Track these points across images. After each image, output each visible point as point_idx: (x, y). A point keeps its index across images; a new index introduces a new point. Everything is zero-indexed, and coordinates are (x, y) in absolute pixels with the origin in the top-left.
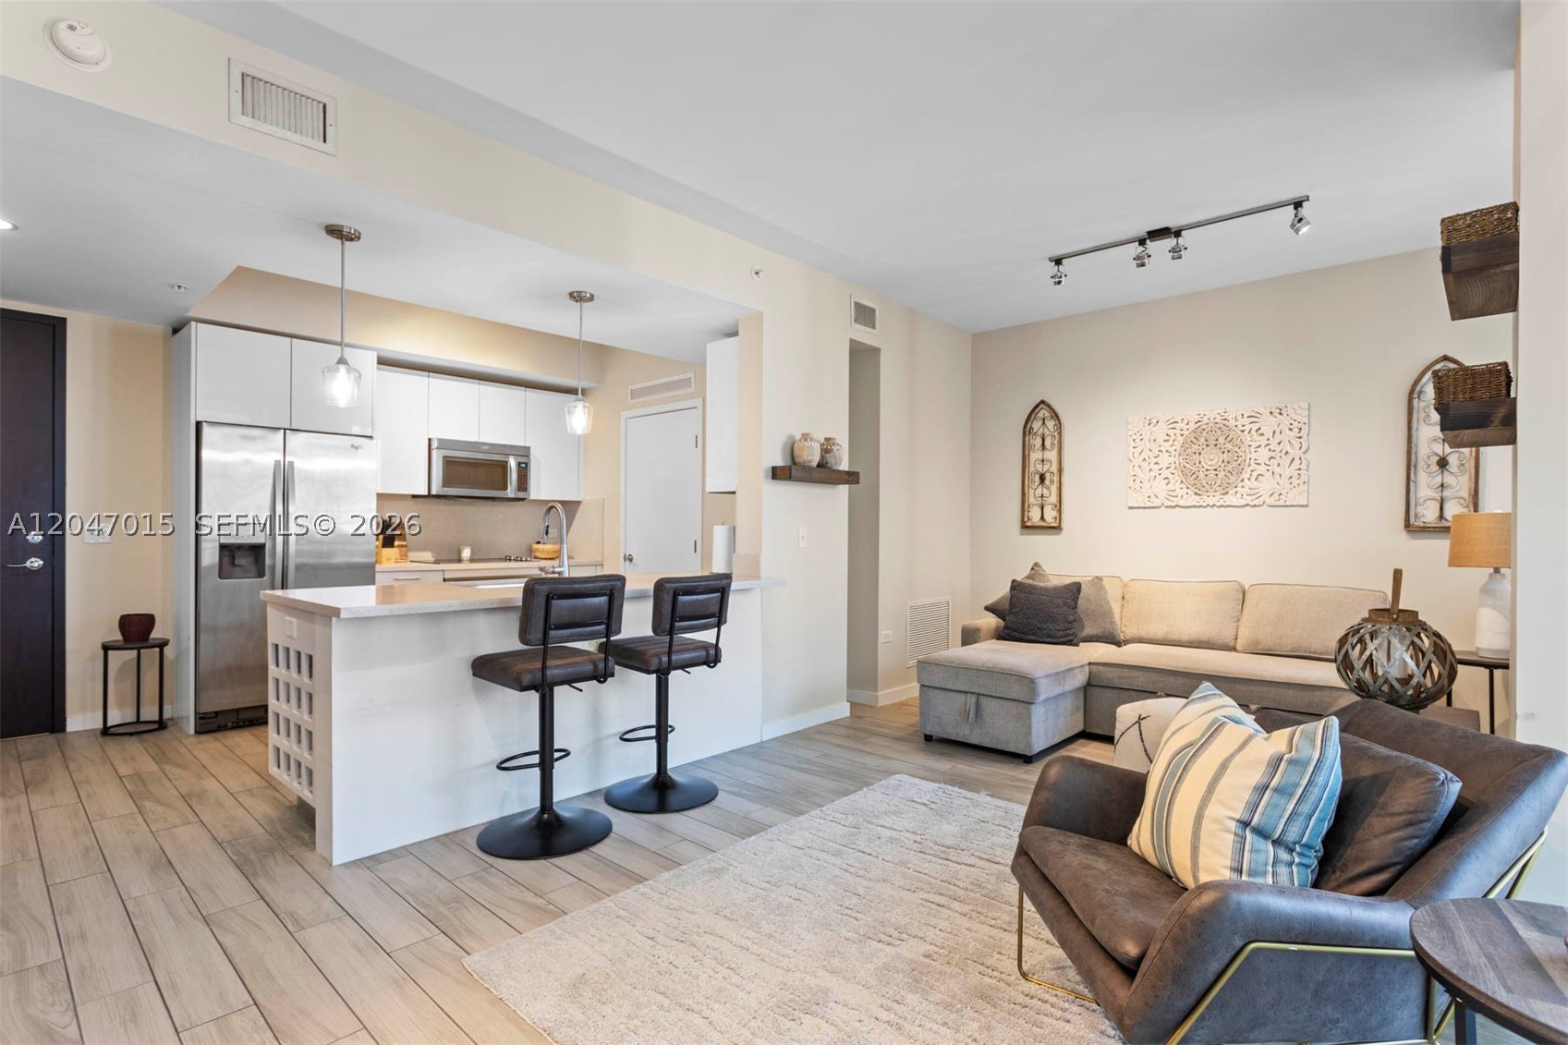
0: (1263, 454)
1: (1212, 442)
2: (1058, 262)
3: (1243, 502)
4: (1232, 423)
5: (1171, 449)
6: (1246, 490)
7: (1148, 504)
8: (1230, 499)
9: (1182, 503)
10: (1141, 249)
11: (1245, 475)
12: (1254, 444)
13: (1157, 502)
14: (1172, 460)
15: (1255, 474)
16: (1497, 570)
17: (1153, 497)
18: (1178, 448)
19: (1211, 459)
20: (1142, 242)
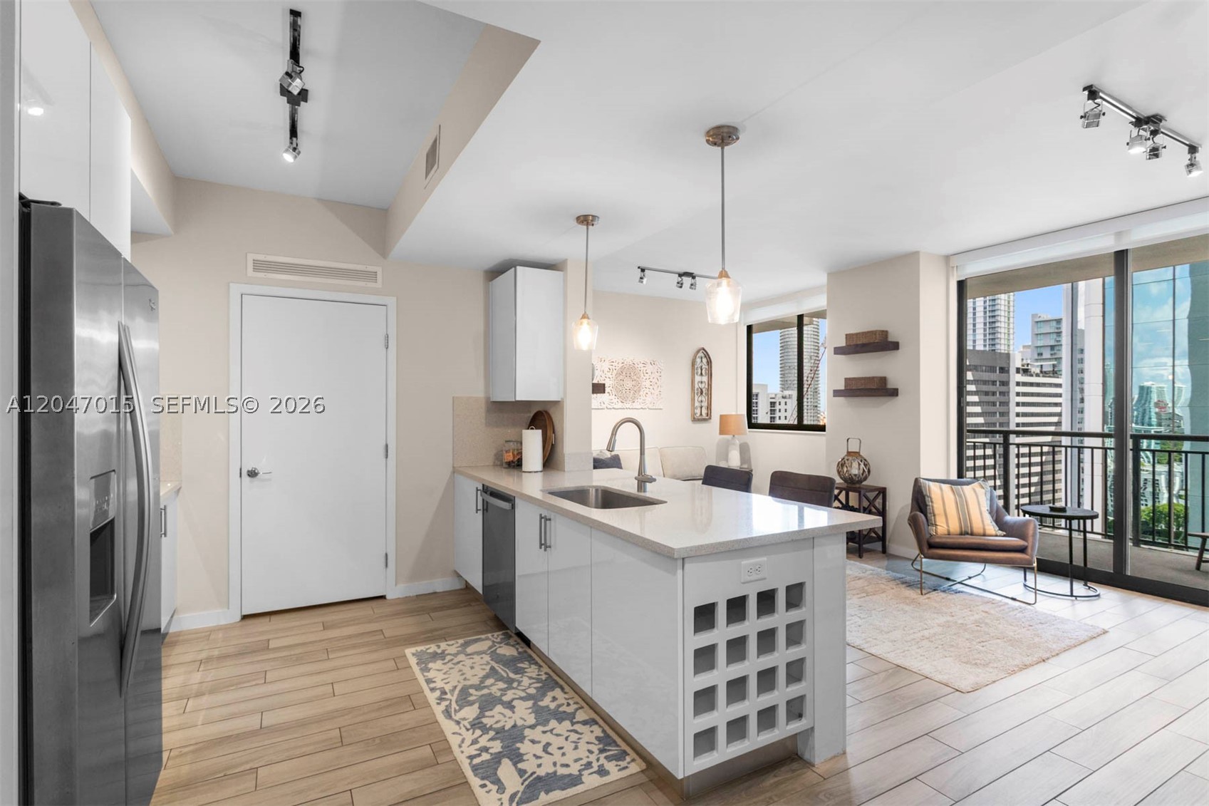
0: (647, 383)
1: (628, 375)
2: (643, 270)
3: (640, 407)
4: (636, 366)
5: (611, 376)
6: (641, 400)
7: (600, 407)
8: (636, 405)
9: (615, 407)
10: (680, 279)
11: (641, 393)
12: (645, 378)
13: (604, 406)
14: (611, 382)
15: (645, 392)
16: (734, 436)
17: (602, 404)
18: (614, 376)
19: (629, 384)
20: (680, 275)
